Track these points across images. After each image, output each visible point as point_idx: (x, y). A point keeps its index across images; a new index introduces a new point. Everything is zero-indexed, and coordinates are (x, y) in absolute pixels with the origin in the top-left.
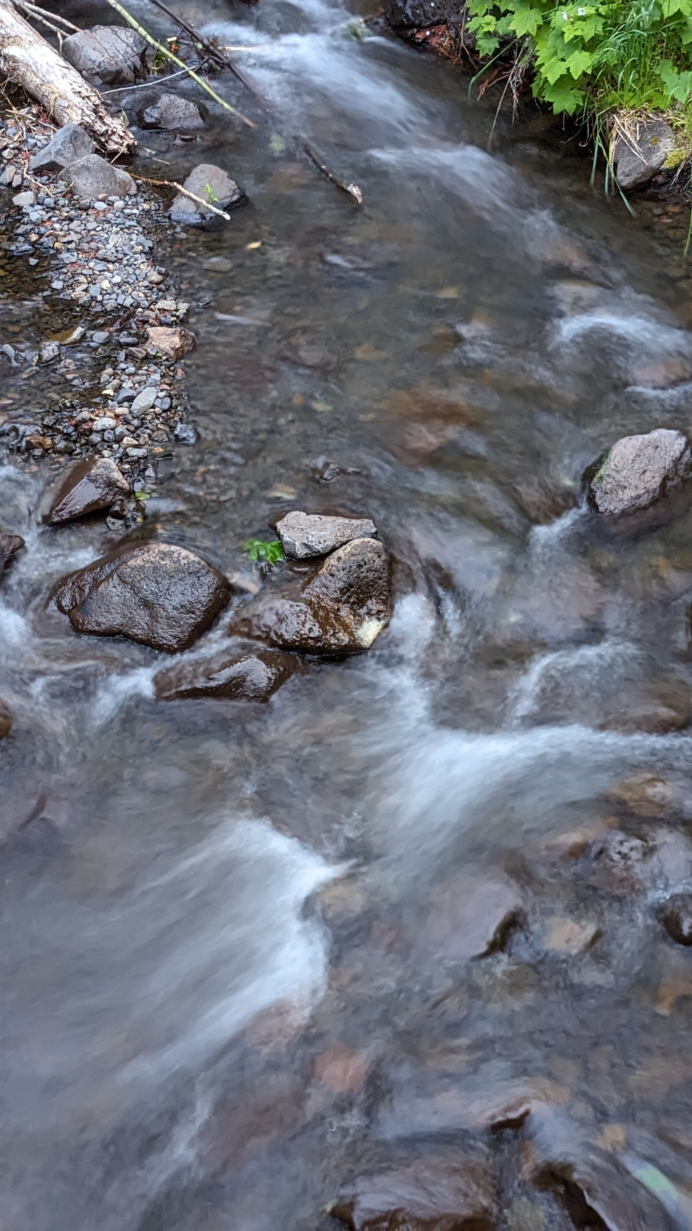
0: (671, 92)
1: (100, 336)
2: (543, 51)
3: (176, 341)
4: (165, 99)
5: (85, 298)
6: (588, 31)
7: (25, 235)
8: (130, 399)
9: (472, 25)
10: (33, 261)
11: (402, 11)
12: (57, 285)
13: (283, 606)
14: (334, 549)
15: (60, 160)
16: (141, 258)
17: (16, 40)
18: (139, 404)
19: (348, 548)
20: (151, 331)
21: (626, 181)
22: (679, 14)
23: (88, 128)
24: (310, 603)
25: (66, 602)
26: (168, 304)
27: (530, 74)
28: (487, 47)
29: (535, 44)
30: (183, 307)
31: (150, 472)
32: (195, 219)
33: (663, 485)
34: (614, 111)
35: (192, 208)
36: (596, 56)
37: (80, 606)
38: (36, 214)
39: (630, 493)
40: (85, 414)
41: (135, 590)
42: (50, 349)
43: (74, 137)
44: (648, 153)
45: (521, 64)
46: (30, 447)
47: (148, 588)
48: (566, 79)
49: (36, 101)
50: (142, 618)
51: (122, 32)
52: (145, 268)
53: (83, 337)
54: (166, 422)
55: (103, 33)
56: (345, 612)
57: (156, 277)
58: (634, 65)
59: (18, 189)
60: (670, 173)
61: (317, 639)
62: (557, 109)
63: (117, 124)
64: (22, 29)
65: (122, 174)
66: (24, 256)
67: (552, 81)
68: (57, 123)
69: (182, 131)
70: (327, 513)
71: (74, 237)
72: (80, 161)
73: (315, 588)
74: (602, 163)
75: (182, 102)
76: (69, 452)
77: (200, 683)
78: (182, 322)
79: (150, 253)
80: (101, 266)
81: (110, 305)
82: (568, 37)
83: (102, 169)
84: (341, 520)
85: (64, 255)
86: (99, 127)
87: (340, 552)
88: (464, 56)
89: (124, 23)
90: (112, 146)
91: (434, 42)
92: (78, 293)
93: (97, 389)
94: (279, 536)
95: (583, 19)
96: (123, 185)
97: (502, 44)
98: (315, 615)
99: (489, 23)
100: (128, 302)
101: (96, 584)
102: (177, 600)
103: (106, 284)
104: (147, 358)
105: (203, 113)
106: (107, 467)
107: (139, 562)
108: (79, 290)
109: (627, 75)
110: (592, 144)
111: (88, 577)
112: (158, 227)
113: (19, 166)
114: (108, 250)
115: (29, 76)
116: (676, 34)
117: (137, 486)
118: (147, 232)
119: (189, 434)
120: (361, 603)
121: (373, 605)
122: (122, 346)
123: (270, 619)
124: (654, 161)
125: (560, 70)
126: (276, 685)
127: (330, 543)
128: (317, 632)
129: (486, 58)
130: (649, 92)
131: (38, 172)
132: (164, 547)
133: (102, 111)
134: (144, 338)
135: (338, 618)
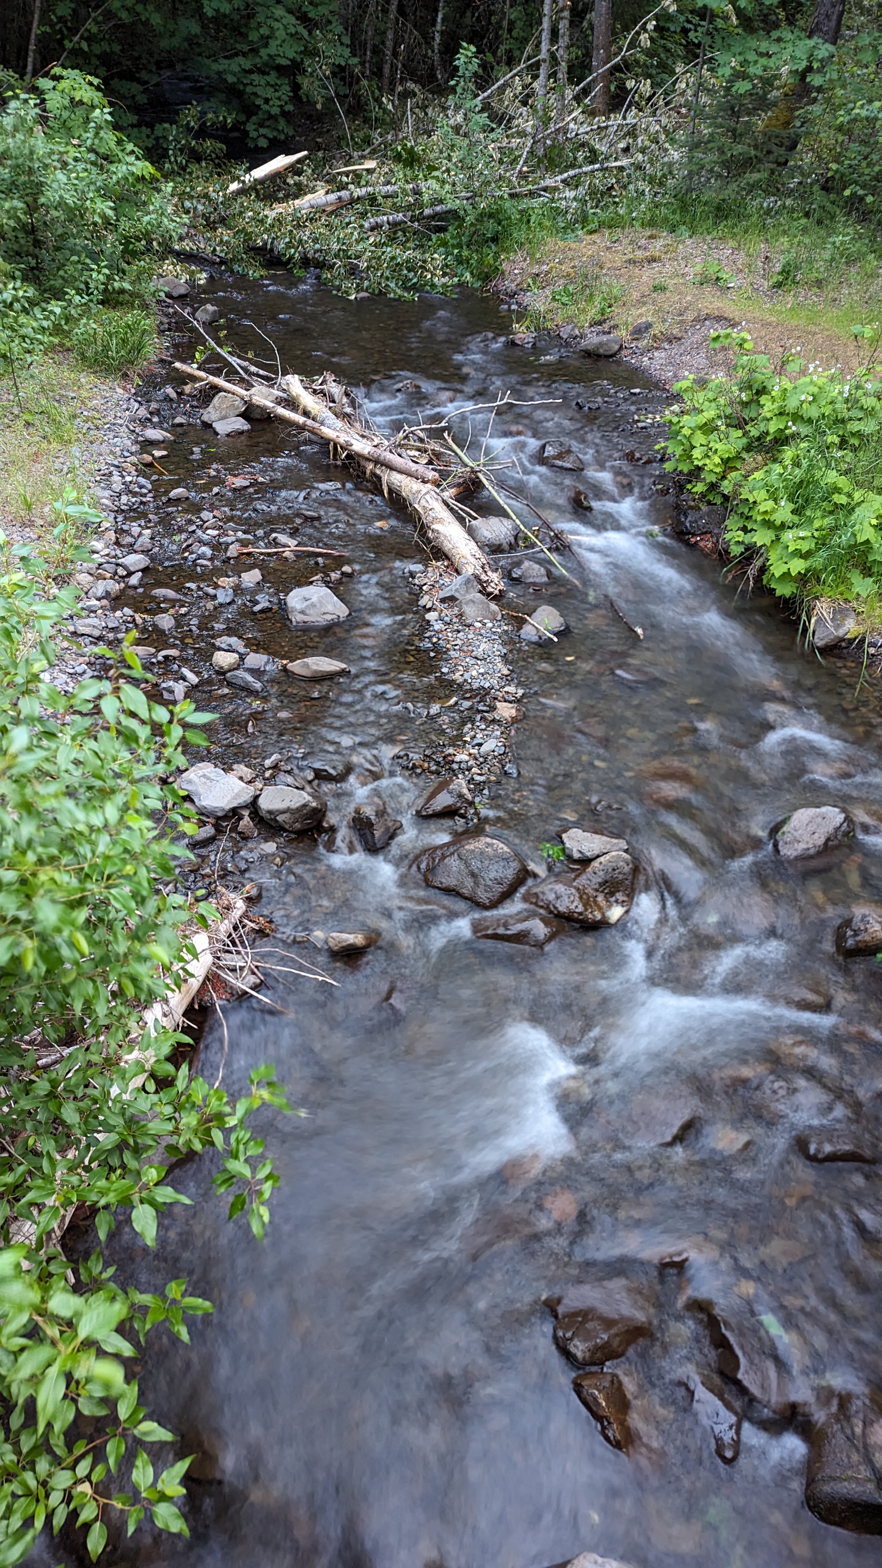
0: (856, 589)
1: (467, 704)
2: (773, 556)
3: (513, 712)
4: (526, 564)
5: (461, 680)
6: (805, 547)
7: (430, 638)
8: (480, 745)
9: (728, 536)
10: (432, 654)
11: (683, 523)
12: (445, 670)
13: (560, 888)
14: (598, 856)
15: (457, 595)
16: (498, 659)
17: (441, 521)
18: (484, 749)
19: (607, 857)
20: (498, 704)
21: (820, 644)
22: (867, 541)
23: (477, 577)
24: (578, 890)
25: (423, 866)
26: (511, 689)
27: (763, 570)
28: (736, 550)
29: (768, 551)
30: (520, 692)
31: (486, 792)
32: (535, 639)
33: (826, 843)
34: (817, 598)
35: (534, 632)
36: (808, 563)
37: (431, 870)
38: (438, 626)
39: (802, 846)
40: (451, 751)
41: (467, 865)
42: (435, 709)
43: (468, 581)
44: (838, 627)
45: (758, 563)
46: (414, 767)
47: (475, 864)
48: (787, 575)
49: (448, 558)
50: (469, 882)
51: (506, 522)
52: (500, 665)
53: (456, 703)
54: (500, 761)
55: (494, 521)
56: (601, 898)
57: (506, 672)
58: (833, 570)
59: (429, 610)
60: (851, 641)
61: (580, 914)
62: (778, 593)
63: (495, 577)
64: (446, 514)
65: (494, 607)
66: (427, 651)
67: (777, 575)
68: (458, 572)
69: (534, 584)
70: (596, 833)
71: (459, 642)
72: (469, 597)
73: (582, 880)
74: (805, 630)
75: (537, 566)
76: (438, 773)
77: (501, 931)
78: (518, 701)
79: (504, 657)
80: (473, 661)
81: (475, 686)
82: (791, 549)
83: (482, 602)
84: (605, 838)
85: (452, 653)
86: (484, 577)
87: (602, 859)
88: (720, 554)
89: (506, 516)
90: (490, 589)
91: (701, 544)
92: (457, 676)
93: (460, 736)
94: (563, 842)
95: (803, 538)
96: (494, 614)
97: (746, 550)
98: (581, 898)
99: (740, 536)
100: (487, 685)
101: (444, 857)
102: (492, 875)
103: (474, 673)
104: (494, 721)
105: (549, 574)
106: (460, 785)
107: (472, 847)
108: (458, 674)
109: (828, 576)
110: (799, 618)
111: (439, 853)
112: (512, 642)
113: (432, 596)
114: (479, 652)
115: (446, 543)
116: (865, 554)
117: (477, 800)
118: (504, 643)
119: (514, 771)
120: (612, 894)
121: (620, 896)
122: (479, 711)
123: (551, 897)
124: (841, 632)
125: (783, 569)
126: (550, 938)
127: (596, 852)
128: (580, 909)
129: (735, 557)
130: (842, 588)
131: (443, 601)
132: (488, 840)
133: (487, 568)
134: (493, 708)
135: (595, 902)
